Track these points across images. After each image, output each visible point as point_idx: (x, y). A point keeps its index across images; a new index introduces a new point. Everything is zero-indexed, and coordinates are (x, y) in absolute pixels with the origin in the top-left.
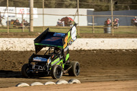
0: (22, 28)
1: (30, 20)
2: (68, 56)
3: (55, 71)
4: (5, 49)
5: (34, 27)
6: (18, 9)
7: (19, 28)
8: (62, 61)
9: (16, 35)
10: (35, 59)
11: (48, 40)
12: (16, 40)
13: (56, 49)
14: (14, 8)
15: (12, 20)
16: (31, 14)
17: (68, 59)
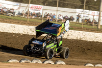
0: (92, 25)
1: (99, 20)
2: (61, 43)
3: (48, 53)
4: (79, 39)
5: (101, 26)
6: (91, 12)
7: (90, 25)
8: (56, 46)
9: (87, 30)
10: (33, 42)
11: (47, 28)
12: (87, 33)
13: (53, 36)
14: (88, 11)
15: (86, 19)
16: (99, 16)
17: (61, 45)
